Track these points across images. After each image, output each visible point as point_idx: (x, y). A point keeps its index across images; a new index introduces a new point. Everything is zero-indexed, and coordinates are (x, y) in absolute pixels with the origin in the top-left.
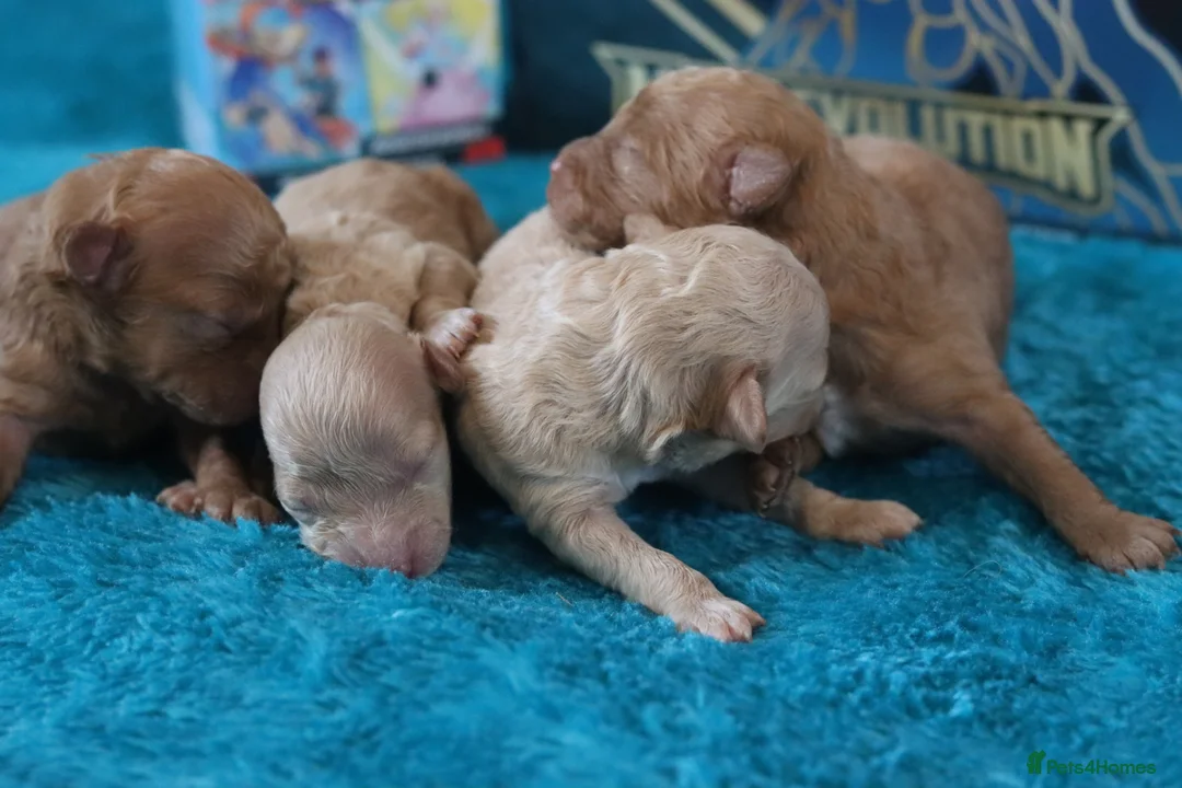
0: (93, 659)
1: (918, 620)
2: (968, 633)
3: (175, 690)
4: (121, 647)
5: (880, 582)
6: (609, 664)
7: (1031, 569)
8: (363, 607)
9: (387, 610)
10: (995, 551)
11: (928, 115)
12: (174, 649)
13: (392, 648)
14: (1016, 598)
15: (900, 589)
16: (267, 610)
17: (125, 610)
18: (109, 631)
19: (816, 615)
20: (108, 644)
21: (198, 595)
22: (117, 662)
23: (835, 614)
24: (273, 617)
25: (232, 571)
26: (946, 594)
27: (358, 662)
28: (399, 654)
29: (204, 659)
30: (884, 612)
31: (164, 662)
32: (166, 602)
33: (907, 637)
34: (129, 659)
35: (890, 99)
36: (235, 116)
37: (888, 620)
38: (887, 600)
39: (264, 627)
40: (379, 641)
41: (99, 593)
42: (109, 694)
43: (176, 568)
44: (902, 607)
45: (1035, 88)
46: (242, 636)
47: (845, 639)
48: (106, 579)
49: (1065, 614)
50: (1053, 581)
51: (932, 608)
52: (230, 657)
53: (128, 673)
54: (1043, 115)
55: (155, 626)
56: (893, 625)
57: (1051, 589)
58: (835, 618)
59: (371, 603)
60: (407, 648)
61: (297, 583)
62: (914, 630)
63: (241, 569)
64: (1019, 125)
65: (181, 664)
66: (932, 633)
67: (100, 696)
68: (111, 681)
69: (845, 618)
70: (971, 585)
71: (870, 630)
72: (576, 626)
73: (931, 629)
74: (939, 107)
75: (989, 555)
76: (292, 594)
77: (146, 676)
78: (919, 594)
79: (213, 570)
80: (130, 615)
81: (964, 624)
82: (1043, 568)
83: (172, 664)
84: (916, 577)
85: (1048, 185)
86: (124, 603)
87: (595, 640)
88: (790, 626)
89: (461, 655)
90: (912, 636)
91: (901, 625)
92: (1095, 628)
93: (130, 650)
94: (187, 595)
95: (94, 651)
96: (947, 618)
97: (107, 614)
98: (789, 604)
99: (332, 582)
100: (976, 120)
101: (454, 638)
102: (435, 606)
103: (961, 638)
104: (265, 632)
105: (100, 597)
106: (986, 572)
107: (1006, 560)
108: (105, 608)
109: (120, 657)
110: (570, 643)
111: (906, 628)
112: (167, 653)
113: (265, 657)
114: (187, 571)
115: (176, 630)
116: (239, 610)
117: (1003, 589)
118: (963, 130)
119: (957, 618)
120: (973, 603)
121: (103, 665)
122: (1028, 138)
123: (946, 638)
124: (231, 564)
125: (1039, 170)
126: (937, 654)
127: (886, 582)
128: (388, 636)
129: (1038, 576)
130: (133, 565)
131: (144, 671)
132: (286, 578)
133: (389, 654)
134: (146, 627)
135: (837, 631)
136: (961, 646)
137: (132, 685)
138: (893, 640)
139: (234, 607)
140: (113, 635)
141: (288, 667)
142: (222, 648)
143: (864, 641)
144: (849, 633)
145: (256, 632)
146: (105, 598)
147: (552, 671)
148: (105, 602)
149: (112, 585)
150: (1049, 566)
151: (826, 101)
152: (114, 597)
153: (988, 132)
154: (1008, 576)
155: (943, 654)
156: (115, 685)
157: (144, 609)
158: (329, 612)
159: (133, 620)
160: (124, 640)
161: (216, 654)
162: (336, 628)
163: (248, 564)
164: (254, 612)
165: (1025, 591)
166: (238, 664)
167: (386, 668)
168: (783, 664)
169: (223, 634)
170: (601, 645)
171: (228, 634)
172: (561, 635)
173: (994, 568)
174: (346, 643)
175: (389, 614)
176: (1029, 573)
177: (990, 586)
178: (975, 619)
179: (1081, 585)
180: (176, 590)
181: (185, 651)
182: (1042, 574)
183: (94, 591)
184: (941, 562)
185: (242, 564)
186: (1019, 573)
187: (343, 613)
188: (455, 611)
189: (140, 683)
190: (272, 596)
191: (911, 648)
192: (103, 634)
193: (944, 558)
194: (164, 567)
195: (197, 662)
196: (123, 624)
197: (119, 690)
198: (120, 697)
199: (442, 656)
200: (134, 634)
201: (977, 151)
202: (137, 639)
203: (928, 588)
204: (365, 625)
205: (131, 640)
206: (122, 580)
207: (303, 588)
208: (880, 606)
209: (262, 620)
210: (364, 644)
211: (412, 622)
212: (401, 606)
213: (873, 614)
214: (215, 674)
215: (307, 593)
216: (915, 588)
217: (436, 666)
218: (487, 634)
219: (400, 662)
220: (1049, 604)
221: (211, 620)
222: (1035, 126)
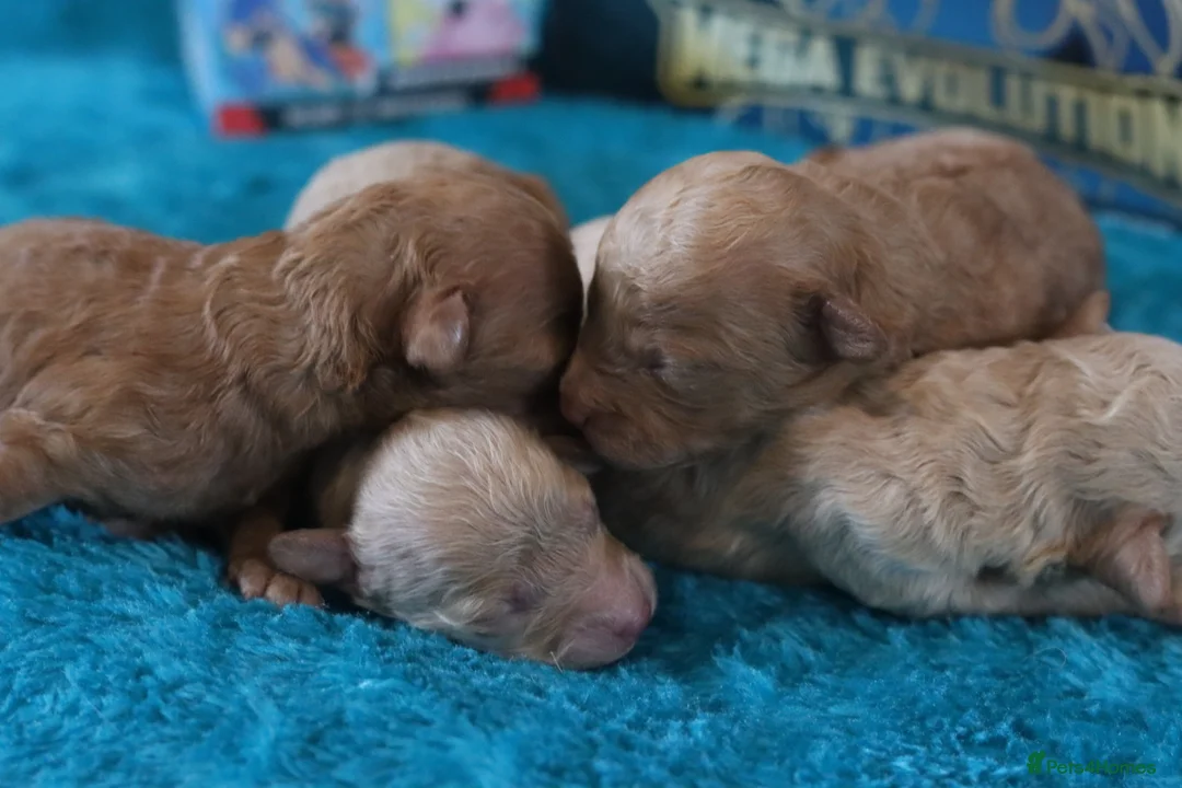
0: (10, 719)
1: (967, 717)
2: (1022, 740)
3: (98, 768)
4: (44, 705)
5: (926, 661)
6: (601, 765)
7: (1096, 658)
8: (325, 674)
9: (355, 678)
10: (1056, 633)
11: (1013, 85)
12: (101, 715)
13: (351, 732)
14: (1079, 693)
15: (948, 673)
16: (215, 670)
17: (51, 658)
18: (30, 685)
19: (850, 695)
20: (29, 700)
21: (137, 645)
22: (37, 724)
23: (872, 696)
24: (220, 680)
25: (182, 612)
26: (1000, 684)
27: (312, 749)
28: (359, 741)
29: (137, 730)
30: (928, 701)
31: (89, 730)
32: (100, 652)
33: (953, 737)
34: (51, 722)
35: (971, 63)
36: (237, 41)
37: (934, 712)
38: (933, 686)
39: (210, 691)
40: (338, 721)
41: (24, 633)
42: (25, 765)
43: (120, 606)
44: (948, 697)
45: (1137, 63)
46: (182, 703)
47: (881, 729)
48: (34, 616)
49: (1136, 720)
50: (1123, 675)
51: (983, 701)
52: (168, 730)
53: (48, 740)
54: (1144, 94)
55: (84, 684)
56: (937, 718)
57: (1119, 683)
58: (871, 702)
59: (335, 670)
60: (370, 733)
61: (255, 634)
62: (961, 730)
63: (192, 611)
64: (1116, 103)
65: (108, 735)
66: (981, 736)
67: (14, 766)
68: (28, 748)
69: (884, 704)
70: (1029, 673)
71: (911, 722)
72: (566, 705)
73: (981, 730)
74: (1027, 76)
75: (1050, 637)
76: (247, 647)
77: (68, 747)
78: (970, 681)
79: (162, 610)
80: (56, 665)
81: (1020, 728)
82: (1110, 657)
83: (99, 733)
84: (967, 659)
85: (1143, 171)
86: (51, 650)
87: (589, 726)
88: (820, 705)
89: (431, 744)
90: (959, 737)
91: (946, 721)
92: (1170, 743)
93: (52, 710)
94: (124, 644)
95: (12, 709)
96: (1000, 719)
97: (31, 664)
98: (821, 678)
99: (293, 637)
100: (1067, 95)
101: (426, 723)
102: (408, 677)
103: (1015, 746)
104: (210, 699)
105: (25, 638)
106: (1045, 659)
107: (1068, 646)
108: (31, 655)
109: (42, 718)
110: (560, 730)
111: (953, 724)
112: (94, 720)
113: (206, 735)
114: (131, 609)
115: (108, 688)
116: (182, 669)
117: (1066, 682)
118: (1052, 104)
119: (1011, 719)
120: (1030, 697)
121: (20, 728)
122: (1125, 119)
123: (997, 743)
124: (182, 602)
125: (1135, 153)
126: (985, 768)
127: (933, 661)
128: (349, 717)
129: (1106, 668)
130: (70, 596)
131: (65, 740)
132: (242, 626)
133: (347, 741)
134: (74, 684)
135: (873, 718)
136: (1014, 758)
137: (50, 757)
138: (937, 740)
139: (177, 664)
140: (37, 691)
141: (231, 749)
142: (157, 716)
143: (903, 737)
144: (887, 722)
145: (199, 699)
146: (30, 640)
147: (534, 773)
148: (32, 646)
149: (41, 623)
150: (1117, 655)
151: (900, 61)
152: (40, 641)
153: (1080, 110)
154: (1070, 666)
155: (992, 768)
156: (32, 755)
157: (73, 658)
158: (287, 677)
159: (59, 671)
160: (48, 698)
161: (149, 726)
162: (291, 701)
163: (201, 603)
164: (200, 671)
165: (1092, 684)
166: (174, 738)
167: (344, 758)
168: (806, 772)
169: (160, 702)
170: (595, 734)
171: (166, 701)
172: (549, 718)
173: (1056, 654)
174: (301, 721)
175: (356, 684)
176: (1094, 662)
177: (1050, 677)
178: (1030, 722)
179: (1154, 680)
180: (114, 637)
181: (113, 719)
182: (1109, 664)
183: (20, 630)
184: (997, 642)
185: (195, 604)
186: (1084, 662)
187: (304, 677)
188: (430, 686)
189: (59, 755)
190: (224, 648)
191: (957, 753)
192: (23, 689)
193: (999, 637)
194: (105, 603)
195: (127, 734)
196: (49, 676)
197: (35, 763)
198: (35, 771)
199: (408, 743)
200: (60, 692)
201: (1067, 127)
202: (62, 697)
203: (979, 675)
204: (325, 699)
205: (56, 697)
206: (53, 618)
207: (260, 640)
208: (924, 693)
209: (208, 682)
210: (321, 725)
211: (381, 697)
212: (370, 676)
213: (915, 701)
214: (148, 750)
215: (263, 650)
216: (964, 674)
217: (401, 757)
218: (463, 719)
219: (360, 751)
220: (1117, 706)
221: (148, 680)
222: (1134, 106)
